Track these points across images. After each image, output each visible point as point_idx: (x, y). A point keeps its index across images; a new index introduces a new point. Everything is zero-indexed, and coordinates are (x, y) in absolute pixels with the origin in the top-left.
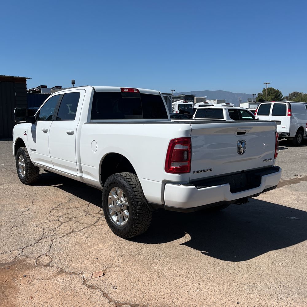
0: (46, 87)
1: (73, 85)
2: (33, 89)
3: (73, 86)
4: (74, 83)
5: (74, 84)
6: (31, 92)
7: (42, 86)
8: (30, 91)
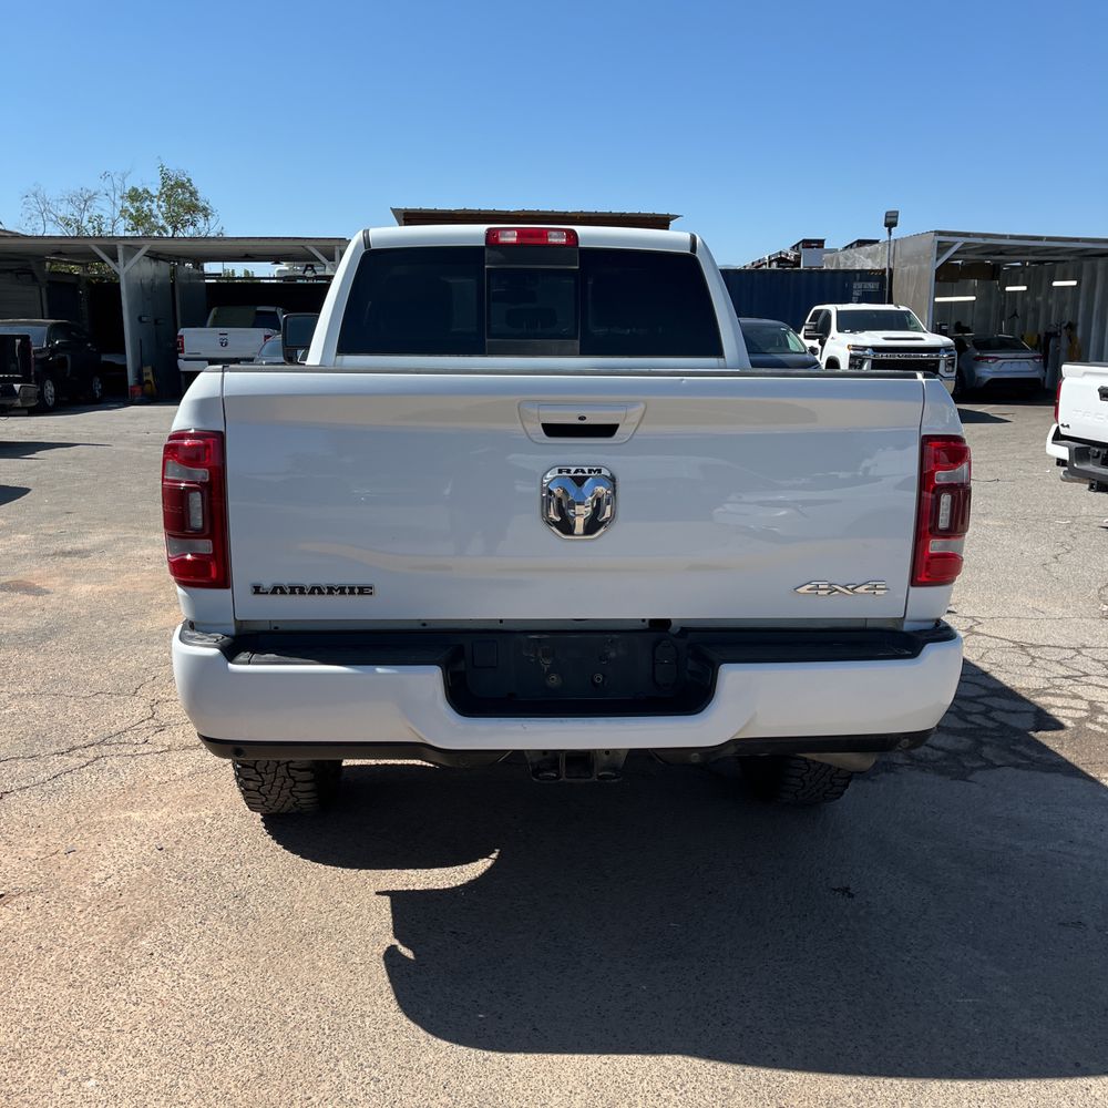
0: (820, 243)
1: (890, 231)
2: (781, 253)
3: (890, 234)
4: (895, 225)
5: (893, 229)
6: (774, 265)
7: (807, 244)
8: (770, 262)
